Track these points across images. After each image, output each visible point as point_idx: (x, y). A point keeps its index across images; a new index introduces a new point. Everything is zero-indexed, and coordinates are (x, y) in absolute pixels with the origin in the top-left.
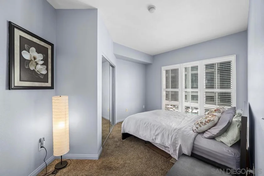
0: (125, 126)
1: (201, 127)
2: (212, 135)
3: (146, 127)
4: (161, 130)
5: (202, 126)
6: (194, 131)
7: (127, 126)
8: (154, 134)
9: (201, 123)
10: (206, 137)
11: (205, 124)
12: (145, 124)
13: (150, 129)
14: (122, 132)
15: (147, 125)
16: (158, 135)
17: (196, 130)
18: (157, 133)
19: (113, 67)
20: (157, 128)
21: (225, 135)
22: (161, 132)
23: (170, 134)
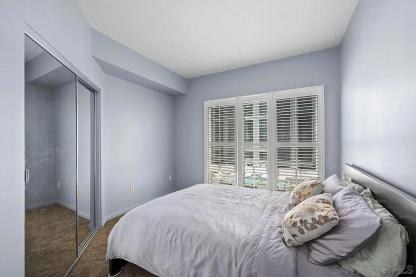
0: (117, 240)
1: (303, 233)
2: (333, 256)
3: (171, 241)
4: (209, 252)
5: (305, 231)
6: (288, 244)
7: (121, 241)
8: (192, 262)
9: (301, 221)
10: (320, 261)
11: (313, 227)
12: (167, 234)
13: (182, 247)
14: (108, 256)
15: (173, 236)
16: (202, 264)
17: (291, 240)
18: (198, 261)
19: (94, 91)
20: (200, 246)
21: (365, 256)
22: (210, 256)
23: (234, 263)
